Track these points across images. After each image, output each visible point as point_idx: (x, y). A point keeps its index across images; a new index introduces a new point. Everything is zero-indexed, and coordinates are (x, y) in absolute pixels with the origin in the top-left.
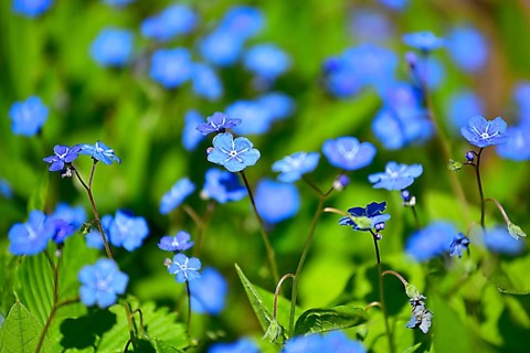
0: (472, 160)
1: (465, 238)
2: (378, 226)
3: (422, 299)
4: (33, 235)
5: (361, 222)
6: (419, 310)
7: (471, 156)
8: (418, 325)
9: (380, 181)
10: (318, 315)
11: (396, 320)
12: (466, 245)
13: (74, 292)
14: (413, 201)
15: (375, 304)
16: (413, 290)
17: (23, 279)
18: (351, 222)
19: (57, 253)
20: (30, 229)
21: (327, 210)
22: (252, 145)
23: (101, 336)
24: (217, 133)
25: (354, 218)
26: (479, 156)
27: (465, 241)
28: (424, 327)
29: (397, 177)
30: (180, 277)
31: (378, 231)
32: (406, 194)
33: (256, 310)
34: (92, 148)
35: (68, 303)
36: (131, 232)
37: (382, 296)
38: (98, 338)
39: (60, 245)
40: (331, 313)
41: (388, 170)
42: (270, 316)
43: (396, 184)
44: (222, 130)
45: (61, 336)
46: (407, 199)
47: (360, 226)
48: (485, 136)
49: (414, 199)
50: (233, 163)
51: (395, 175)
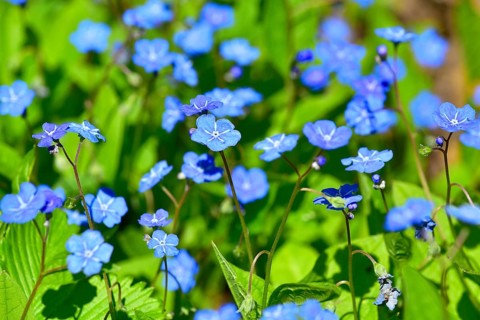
0: (441, 145)
1: (432, 221)
2: (351, 207)
3: (389, 278)
4: (23, 206)
5: (335, 202)
6: (387, 288)
7: (440, 140)
8: (385, 303)
9: (352, 164)
10: (292, 289)
11: (362, 300)
12: (432, 228)
13: (60, 261)
14: (383, 185)
15: (343, 282)
16: (381, 269)
17: (7, 251)
18: (326, 202)
19: (46, 224)
20: (20, 200)
21: (304, 189)
22: (233, 126)
23: (81, 308)
24: (200, 114)
25: (328, 198)
26: (447, 141)
27: (431, 224)
28: (391, 305)
29: (368, 161)
30: (159, 252)
31: (350, 210)
32: (376, 177)
33: (230, 286)
34: (78, 126)
35: (54, 272)
36: (111, 209)
37: (350, 275)
38: (79, 309)
39: (49, 216)
40: (304, 288)
41: (360, 155)
42: (243, 291)
43: (367, 167)
44: (205, 112)
45: (43, 306)
46: (378, 183)
47: (334, 205)
48: (454, 122)
49: (383, 182)
50: (214, 143)
51: (366, 159)
